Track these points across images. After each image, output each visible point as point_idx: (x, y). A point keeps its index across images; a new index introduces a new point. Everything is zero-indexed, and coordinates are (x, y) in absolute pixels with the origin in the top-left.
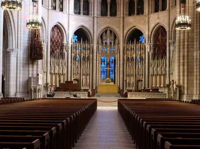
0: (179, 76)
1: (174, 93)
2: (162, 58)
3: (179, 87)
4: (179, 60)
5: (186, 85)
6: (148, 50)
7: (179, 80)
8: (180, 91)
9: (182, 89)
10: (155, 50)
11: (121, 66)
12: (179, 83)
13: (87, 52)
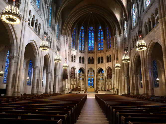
0: (117, 85)
1: (115, 92)
2: (110, 79)
3: (117, 89)
4: (117, 79)
5: (119, 89)
6: (105, 76)
7: (117, 87)
8: (117, 91)
9: (118, 90)
10: (108, 76)
11: (96, 82)
12: (117, 88)
13: (84, 76)
